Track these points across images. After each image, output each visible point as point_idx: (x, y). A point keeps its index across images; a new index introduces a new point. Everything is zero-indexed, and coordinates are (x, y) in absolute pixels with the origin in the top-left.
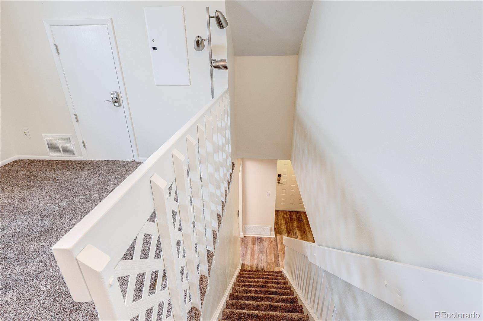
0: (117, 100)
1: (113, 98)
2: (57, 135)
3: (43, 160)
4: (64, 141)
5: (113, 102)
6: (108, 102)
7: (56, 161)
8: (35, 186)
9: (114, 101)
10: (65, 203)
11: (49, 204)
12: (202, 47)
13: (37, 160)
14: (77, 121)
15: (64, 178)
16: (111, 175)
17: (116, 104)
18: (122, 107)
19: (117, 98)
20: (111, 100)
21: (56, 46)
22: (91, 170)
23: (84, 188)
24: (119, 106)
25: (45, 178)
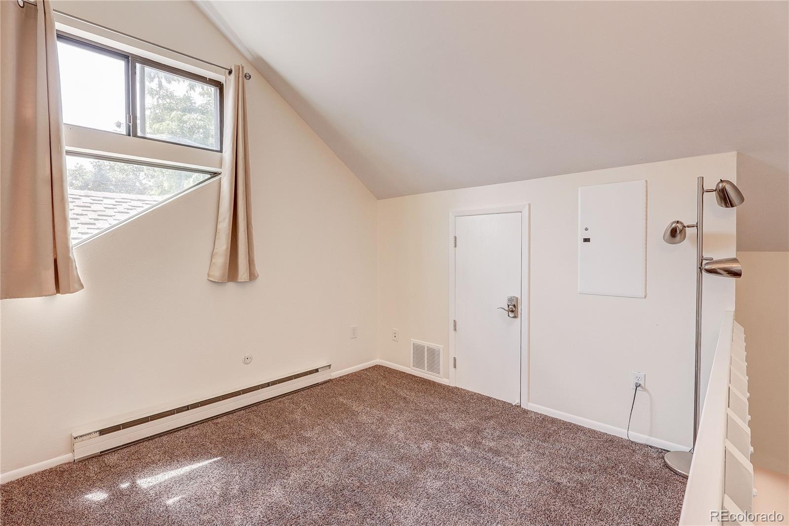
0: (514, 309)
1: (508, 306)
2: (426, 344)
3: (403, 372)
4: (433, 354)
5: (508, 311)
6: (502, 310)
7: (417, 377)
8: (393, 407)
9: (511, 310)
10: (427, 446)
11: (408, 441)
12: (680, 238)
13: (397, 371)
14: (455, 330)
15: (426, 406)
16: (487, 421)
17: (511, 315)
18: (518, 320)
19: (514, 306)
20: (507, 308)
21: (455, 238)
22: (459, 404)
23: (450, 430)
24: (515, 317)
25: (405, 398)
